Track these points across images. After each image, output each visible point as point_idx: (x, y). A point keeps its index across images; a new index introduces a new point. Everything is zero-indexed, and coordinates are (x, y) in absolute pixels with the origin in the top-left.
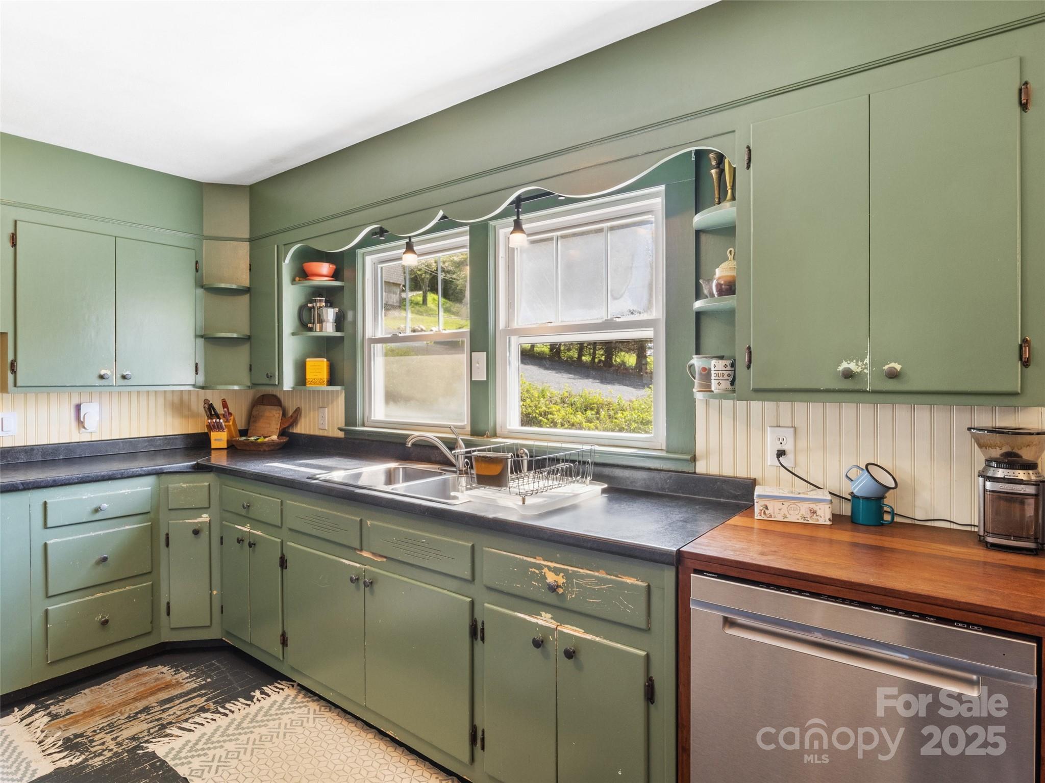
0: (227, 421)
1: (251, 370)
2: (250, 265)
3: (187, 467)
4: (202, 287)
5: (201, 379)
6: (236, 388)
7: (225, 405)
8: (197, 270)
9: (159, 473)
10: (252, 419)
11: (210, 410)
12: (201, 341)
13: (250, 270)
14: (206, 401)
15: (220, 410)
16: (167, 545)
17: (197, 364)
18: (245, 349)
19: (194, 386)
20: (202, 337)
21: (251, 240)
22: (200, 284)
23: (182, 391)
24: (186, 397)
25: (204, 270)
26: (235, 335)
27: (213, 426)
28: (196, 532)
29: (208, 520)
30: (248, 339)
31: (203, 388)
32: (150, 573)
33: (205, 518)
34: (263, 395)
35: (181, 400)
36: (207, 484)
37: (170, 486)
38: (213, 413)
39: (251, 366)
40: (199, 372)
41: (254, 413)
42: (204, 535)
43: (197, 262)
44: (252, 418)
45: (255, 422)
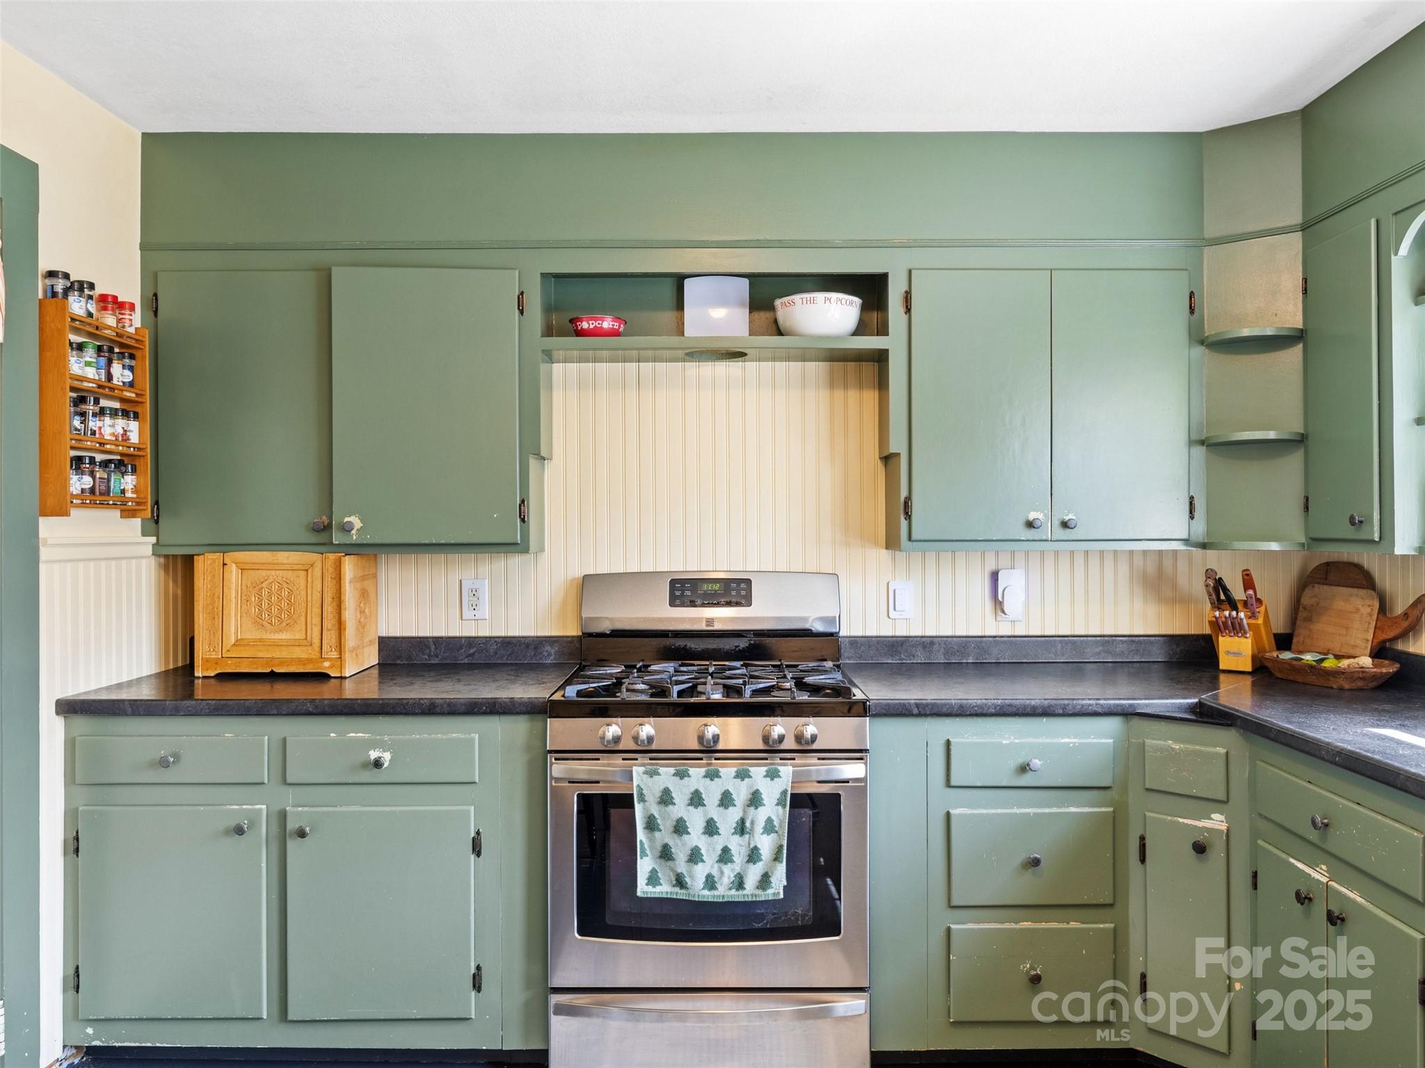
0: (1253, 616)
1: (1306, 508)
2: (1305, 280)
3: (1180, 708)
4: (1202, 342)
5: (1199, 528)
6: (1274, 546)
7: (1248, 583)
8: (1192, 310)
9: (1128, 714)
10: (1302, 614)
11: (1219, 592)
12: (1199, 451)
13: (1305, 291)
14: (1209, 573)
15: (1239, 594)
16: (1143, 859)
17: (1192, 498)
18: (1294, 462)
19: (1186, 541)
20: (1202, 443)
21: (1305, 227)
22: (1199, 338)
23: (1160, 552)
24: (1168, 563)
25: (1207, 308)
26: (1272, 435)
27: (1225, 624)
28: (1200, 848)
29: (1224, 827)
30: (1300, 441)
31: (1204, 546)
32: (1111, 905)
33: (1217, 821)
34: (1327, 564)
35: (1160, 568)
36: (1222, 751)
37: (1148, 742)
38: (1223, 597)
39: (1307, 499)
40: (1196, 514)
41: (1306, 600)
42: (1217, 855)
43: (1192, 295)
44: (1298, 610)
45: (1309, 619)
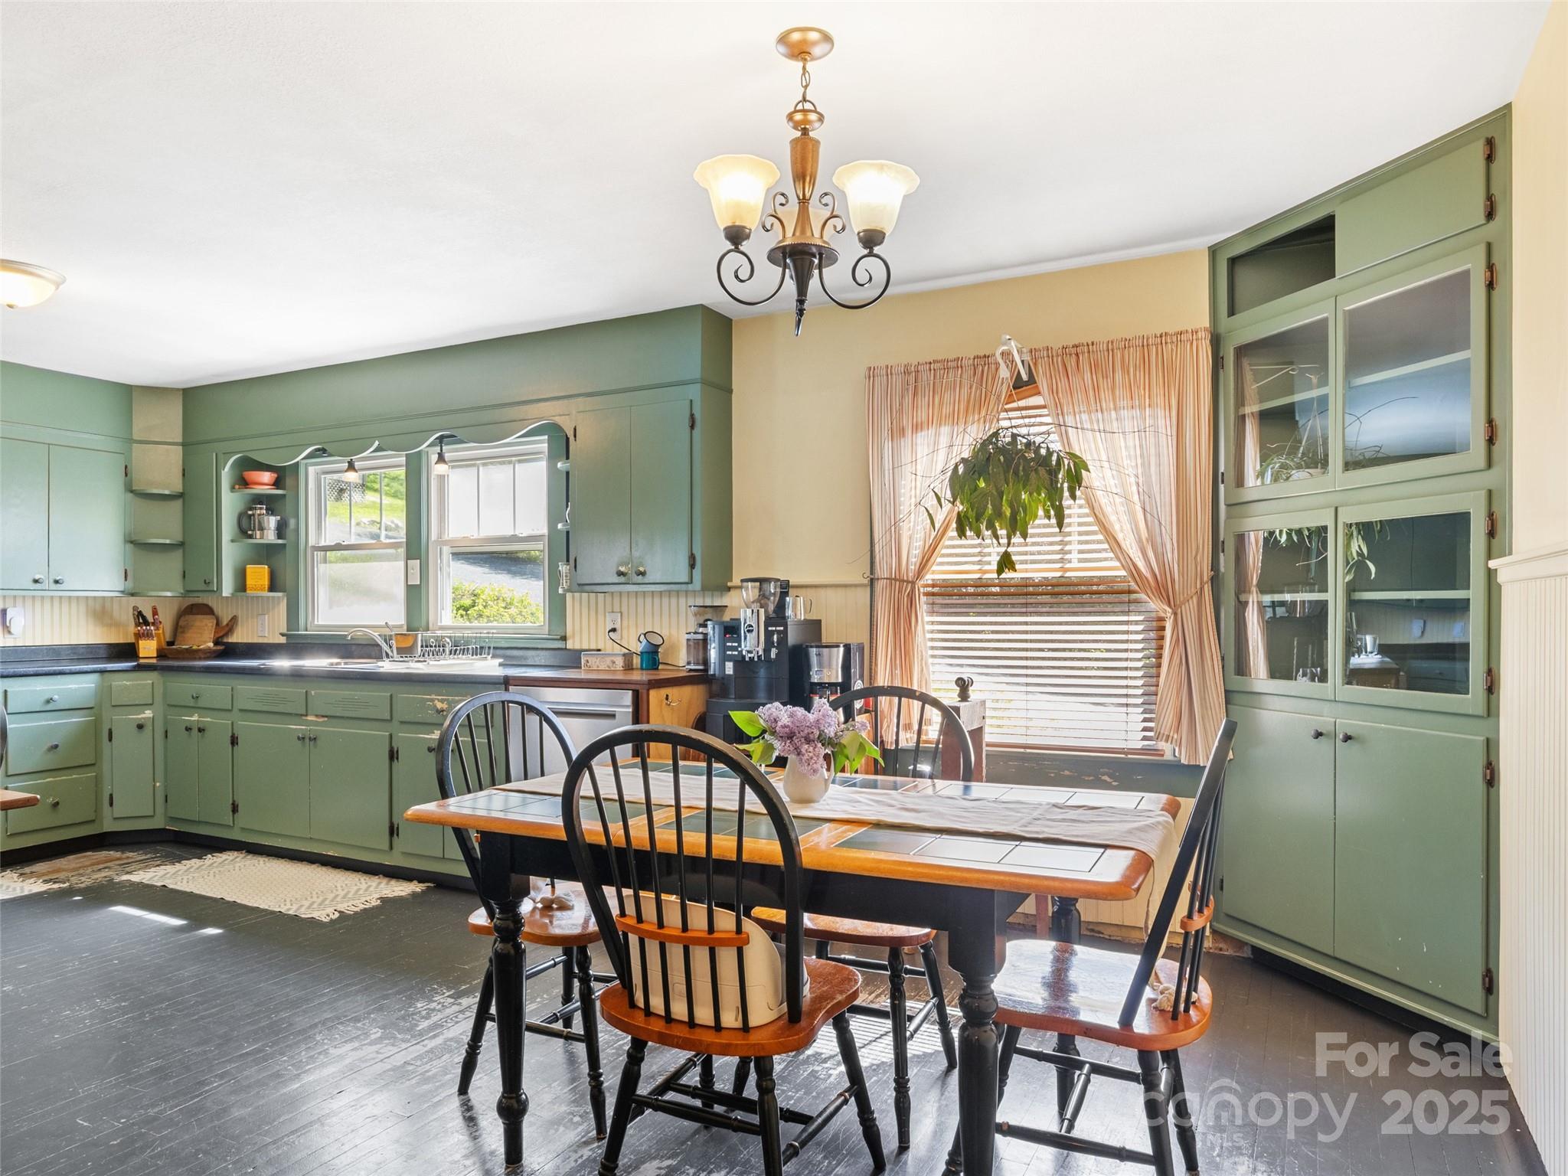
0: (157, 629)
1: (184, 576)
2: (184, 470)
3: (128, 667)
4: (132, 491)
5: (130, 584)
6: (169, 594)
7: (155, 612)
8: (126, 475)
9: (102, 672)
10: (179, 630)
11: (140, 618)
12: (129, 546)
13: (184, 475)
14: (135, 608)
15: (150, 619)
16: (110, 739)
17: (126, 570)
18: (178, 555)
19: (122, 592)
20: (132, 542)
21: (184, 445)
22: (130, 489)
23: (104, 597)
24: (108, 604)
25: (135, 475)
26: (168, 541)
27: (143, 634)
28: (140, 727)
29: (151, 715)
30: (181, 545)
31: (132, 595)
32: (94, 764)
33: (148, 714)
34: (192, 605)
35: (104, 607)
36: (150, 682)
37: (113, 683)
38: (141, 621)
39: (184, 572)
40: (128, 578)
41: (181, 623)
42: (148, 730)
43: (126, 467)
44: (178, 629)
45: (183, 632)
